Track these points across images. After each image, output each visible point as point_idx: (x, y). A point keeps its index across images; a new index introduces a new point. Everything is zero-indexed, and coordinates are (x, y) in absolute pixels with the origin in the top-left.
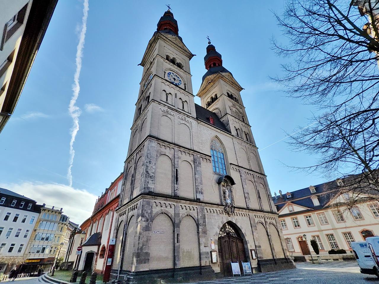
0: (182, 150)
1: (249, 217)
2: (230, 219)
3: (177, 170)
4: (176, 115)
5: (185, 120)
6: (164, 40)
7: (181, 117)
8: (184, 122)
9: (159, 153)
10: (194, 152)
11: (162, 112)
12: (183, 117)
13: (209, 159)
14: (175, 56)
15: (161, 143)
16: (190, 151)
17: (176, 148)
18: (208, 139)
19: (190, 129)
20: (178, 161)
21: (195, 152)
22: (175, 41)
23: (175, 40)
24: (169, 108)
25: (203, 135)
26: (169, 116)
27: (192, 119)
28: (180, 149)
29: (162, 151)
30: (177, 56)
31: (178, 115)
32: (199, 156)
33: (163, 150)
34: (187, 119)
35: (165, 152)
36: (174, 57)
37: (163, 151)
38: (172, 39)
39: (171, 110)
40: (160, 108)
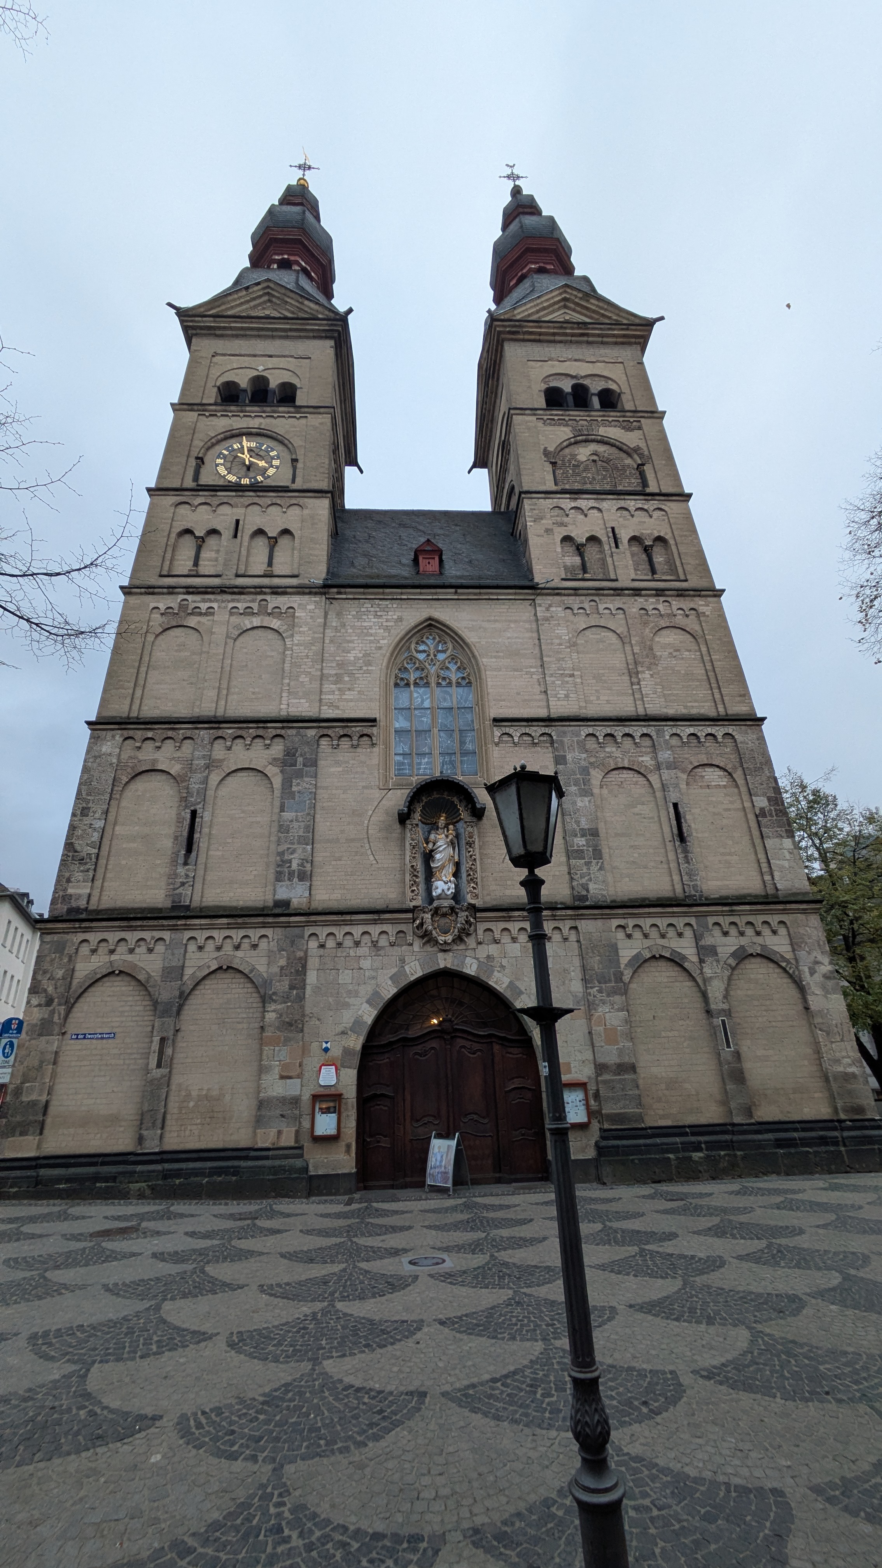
0: (230, 731)
1: (578, 941)
2: (444, 961)
3: (194, 814)
4: (223, 605)
5: (263, 611)
6: (212, 332)
7: (241, 606)
8: (256, 621)
9: (129, 770)
10: (285, 725)
11: (164, 619)
12: (253, 601)
13: (366, 731)
14: (261, 368)
15: (139, 735)
16: (267, 728)
17: (204, 735)
18: (380, 648)
19: (283, 639)
20: (207, 777)
21: (290, 725)
22: (269, 301)
23: (266, 298)
24: (191, 590)
25: (349, 642)
26: (192, 621)
27: (298, 593)
28: (220, 733)
29: (141, 758)
30: (271, 362)
31: (233, 601)
32: (311, 733)
33: (148, 754)
34: (274, 601)
35: (155, 761)
36: (256, 373)
37: (145, 758)
38: (252, 304)
39: (197, 598)
40: (152, 605)
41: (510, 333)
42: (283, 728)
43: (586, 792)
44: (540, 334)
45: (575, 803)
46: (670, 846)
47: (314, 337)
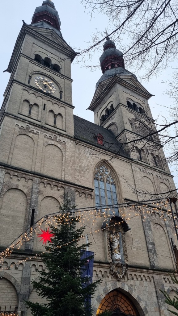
0: (46, 181)
1: (154, 282)
2: (119, 285)
3: (33, 210)
4: (42, 133)
5: (55, 139)
6: (34, 36)
7: (48, 135)
8: (53, 142)
9: (7, 186)
10: (65, 184)
11: (20, 130)
12: (52, 135)
13: (90, 193)
14: (49, 56)
15: (12, 173)
16: (59, 183)
17: (37, 180)
18: (91, 165)
19: (62, 152)
20: (38, 197)
21: (67, 184)
22: (51, 36)
23: (51, 34)
24: (31, 123)
25: (82, 160)
26: (31, 135)
27: (67, 138)
28: (42, 180)
29: (12, 183)
30: (52, 56)
31: (45, 132)
32: (73, 189)
33: (14, 182)
34: (59, 138)
35: (17, 185)
36: (47, 57)
37: (14, 183)
38: (46, 34)
39: (33, 127)
40: (16, 123)
41: (118, 81)
42: (64, 185)
43: (150, 230)
44: (126, 85)
45: (148, 233)
46: (171, 252)
47: (65, 55)
